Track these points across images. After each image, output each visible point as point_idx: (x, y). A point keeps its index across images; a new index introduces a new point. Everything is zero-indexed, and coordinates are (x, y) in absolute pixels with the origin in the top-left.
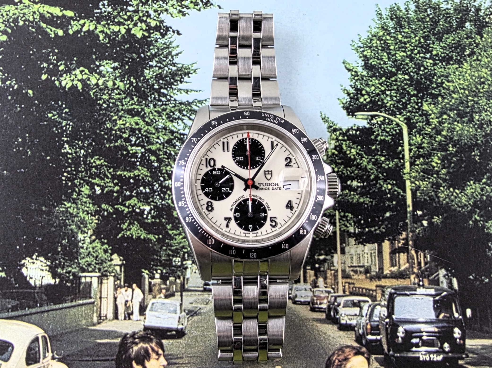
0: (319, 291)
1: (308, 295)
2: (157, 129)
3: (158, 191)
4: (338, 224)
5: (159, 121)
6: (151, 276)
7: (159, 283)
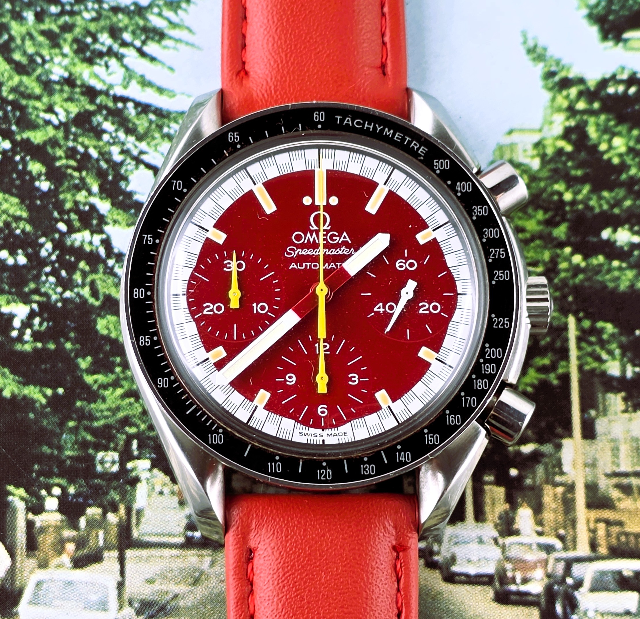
0: (522, 544)
1: (489, 555)
2: (47, 85)
3: (52, 263)
4: (574, 353)
5: (52, 59)
6: (33, 504)
7: (58, 523)
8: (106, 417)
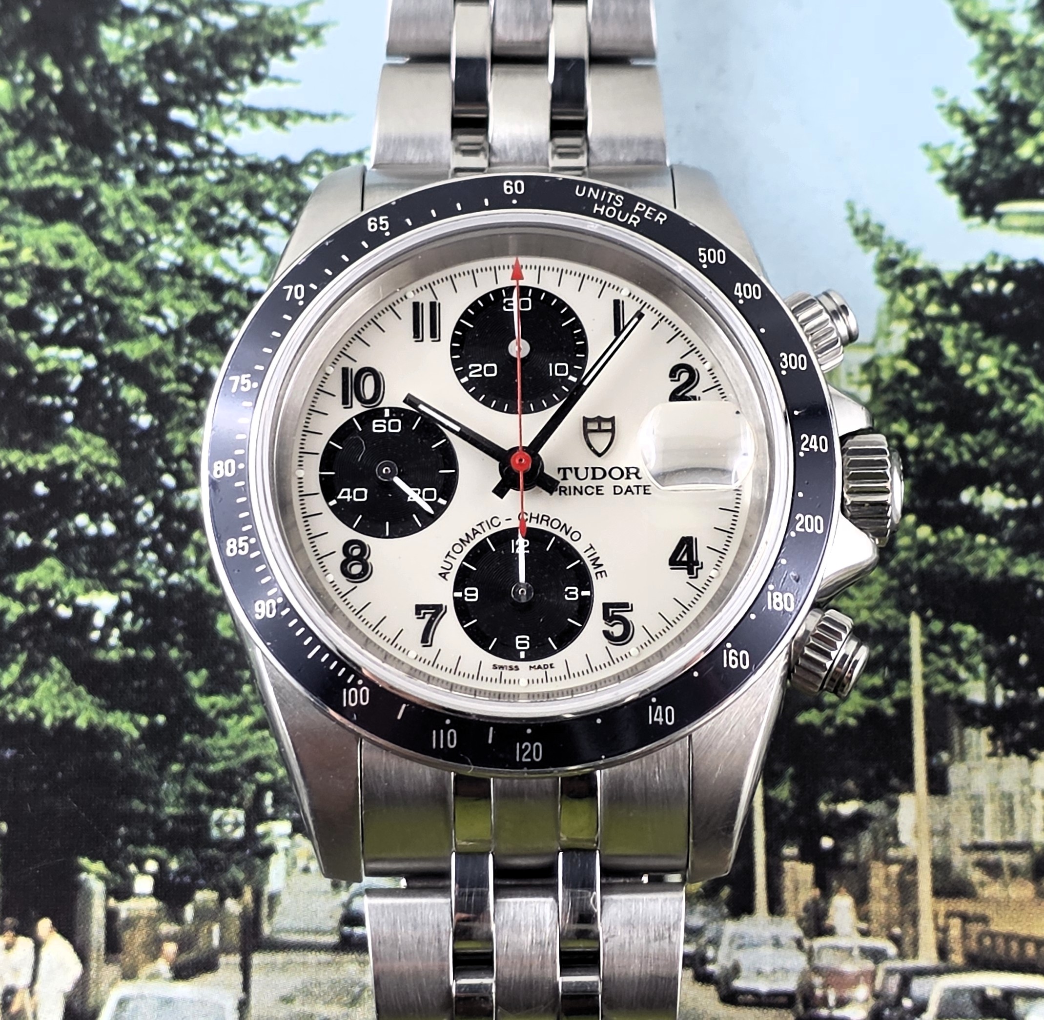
0: (837, 948)
1: (788, 965)
2: (151, 276)
3: (153, 533)
4: (917, 669)
5: (159, 239)
6: (116, 885)
7: (152, 912)
8: (227, 759)
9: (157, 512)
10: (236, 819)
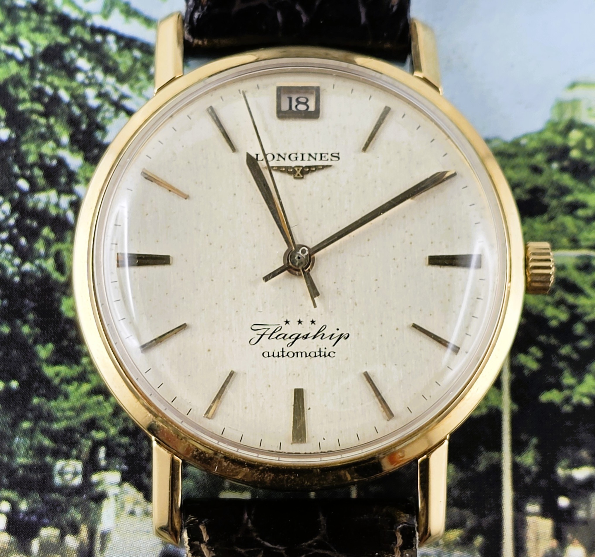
3: (10, 228)
8: (68, 418)
9: (13, 211)
10: (75, 470)
